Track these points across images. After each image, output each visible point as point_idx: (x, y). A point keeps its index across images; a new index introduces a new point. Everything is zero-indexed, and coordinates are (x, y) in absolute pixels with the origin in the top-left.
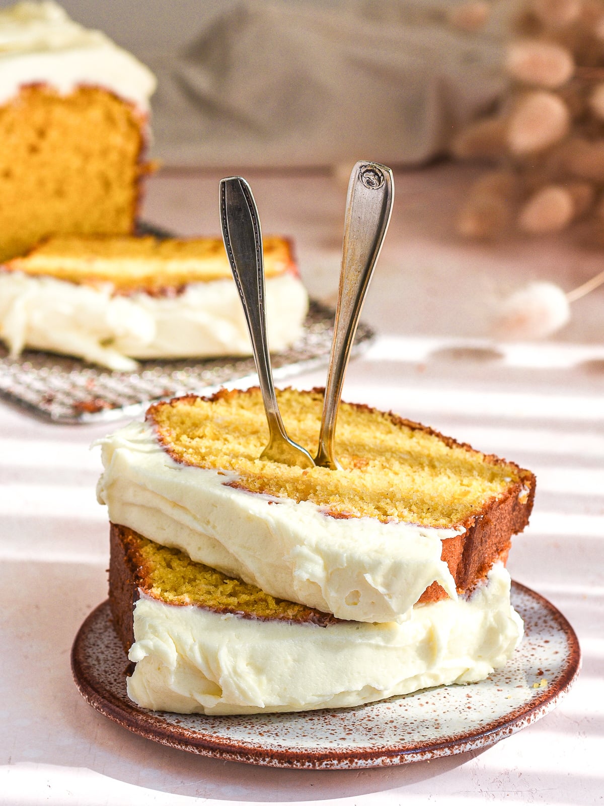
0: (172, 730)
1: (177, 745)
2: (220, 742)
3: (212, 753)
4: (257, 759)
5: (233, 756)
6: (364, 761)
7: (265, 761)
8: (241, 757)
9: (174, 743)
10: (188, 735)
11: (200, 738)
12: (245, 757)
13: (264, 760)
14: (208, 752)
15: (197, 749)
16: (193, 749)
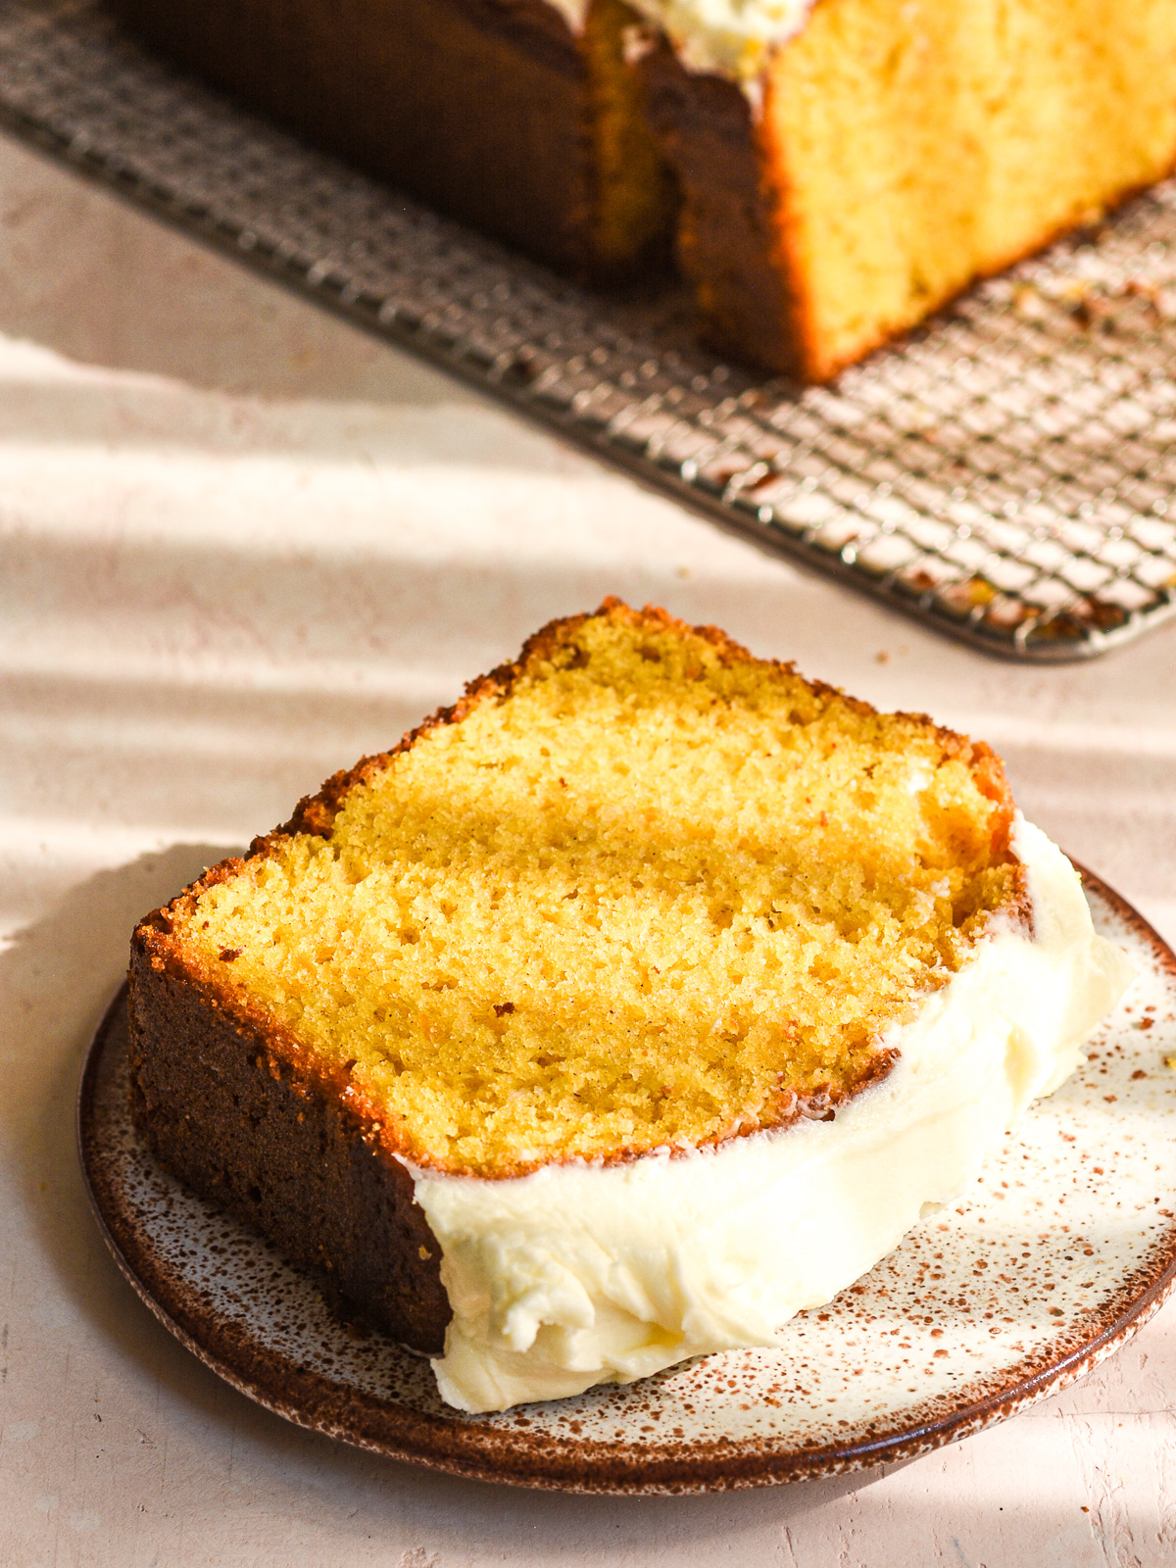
0: (585, 1457)
1: (614, 1490)
2: (717, 1457)
3: (707, 1488)
4: (816, 1471)
5: (760, 1481)
6: (1030, 1399)
7: (833, 1470)
8: (778, 1478)
9: (605, 1488)
10: (634, 1462)
11: (666, 1460)
12: (787, 1476)
13: (831, 1470)
14: (698, 1488)
15: (668, 1487)
16: (659, 1489)
